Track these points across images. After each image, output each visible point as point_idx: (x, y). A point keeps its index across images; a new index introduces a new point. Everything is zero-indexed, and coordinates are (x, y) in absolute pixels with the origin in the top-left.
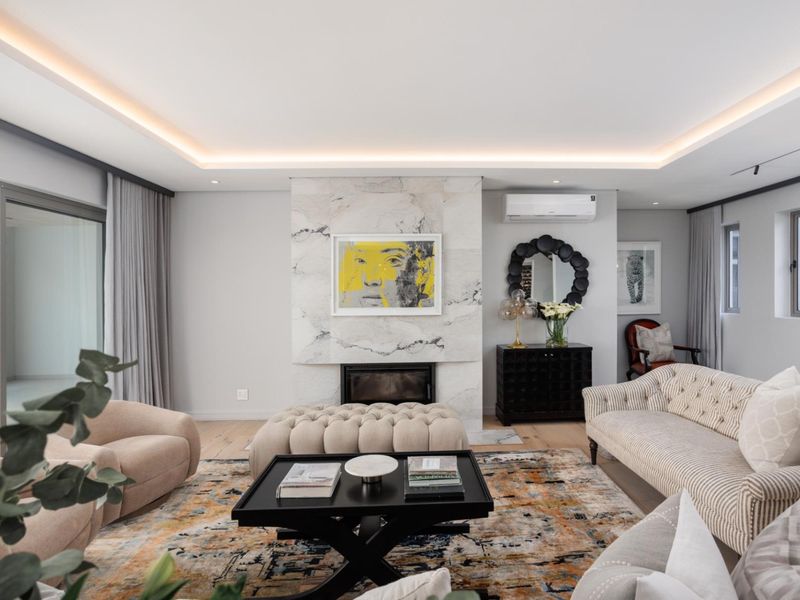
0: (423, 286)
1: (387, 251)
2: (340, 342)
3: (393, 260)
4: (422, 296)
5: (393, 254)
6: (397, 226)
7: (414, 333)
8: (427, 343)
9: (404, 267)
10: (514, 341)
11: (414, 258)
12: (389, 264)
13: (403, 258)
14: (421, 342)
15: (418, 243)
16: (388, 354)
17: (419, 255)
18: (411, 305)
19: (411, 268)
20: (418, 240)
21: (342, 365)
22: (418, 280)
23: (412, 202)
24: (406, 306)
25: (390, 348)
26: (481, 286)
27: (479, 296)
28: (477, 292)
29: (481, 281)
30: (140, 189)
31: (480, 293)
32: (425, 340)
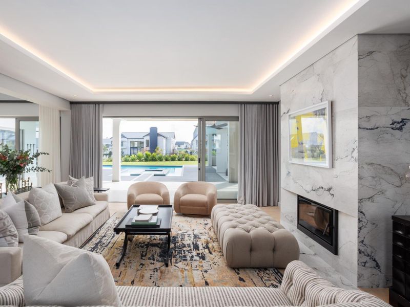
2: (293, 180)
4: (321, 152)
6: (312, 100)
7: (319, 180)
8: (325, 190)
14: (322, 188)
16: (308, 192)
21: (297, 195)
24: (314, 159)
25: (309, 188)
26: (357, 144)
27: (356, 154)
28: (354, 149)
29: (357, 139)
30: (256, 106)
31: (356, 150)
32: (324, 187)
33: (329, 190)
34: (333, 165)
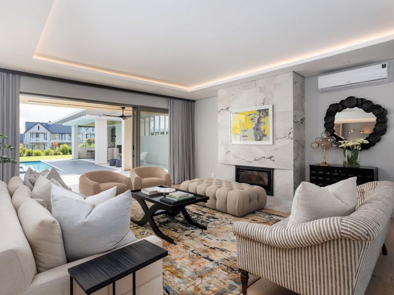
0: (265, 130)
1: (250, 115)
2: (234, 156)
3: (252, 119)
4: (264, 135)
5: (252, 116)
6: (254, 103)
7: (262, 153)
8: (267, 158)
9: (256, 122)
10: (322, 162)
11: (260, 117)
12: (251, 121)
13: (255, 118)
14: (264, 157)
15: (262, 110)
16: (251, 162)
17: (262, 116)
18: (260, 140)
19: (259, 122)
20: (263, 109)
21: (236, 165)
22: (262, 127)
23: (260, 91)
24: (258, 140)
25: (252, 159)
26: (292, 130)
27: (292, 135)
28: (290, 133)
29: (292, 127)
30: (181, 101)
31: (292, 133)
32: (266, 157)
33: (271, 158)
34: (273, 143)
